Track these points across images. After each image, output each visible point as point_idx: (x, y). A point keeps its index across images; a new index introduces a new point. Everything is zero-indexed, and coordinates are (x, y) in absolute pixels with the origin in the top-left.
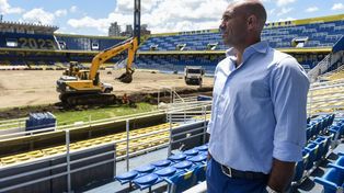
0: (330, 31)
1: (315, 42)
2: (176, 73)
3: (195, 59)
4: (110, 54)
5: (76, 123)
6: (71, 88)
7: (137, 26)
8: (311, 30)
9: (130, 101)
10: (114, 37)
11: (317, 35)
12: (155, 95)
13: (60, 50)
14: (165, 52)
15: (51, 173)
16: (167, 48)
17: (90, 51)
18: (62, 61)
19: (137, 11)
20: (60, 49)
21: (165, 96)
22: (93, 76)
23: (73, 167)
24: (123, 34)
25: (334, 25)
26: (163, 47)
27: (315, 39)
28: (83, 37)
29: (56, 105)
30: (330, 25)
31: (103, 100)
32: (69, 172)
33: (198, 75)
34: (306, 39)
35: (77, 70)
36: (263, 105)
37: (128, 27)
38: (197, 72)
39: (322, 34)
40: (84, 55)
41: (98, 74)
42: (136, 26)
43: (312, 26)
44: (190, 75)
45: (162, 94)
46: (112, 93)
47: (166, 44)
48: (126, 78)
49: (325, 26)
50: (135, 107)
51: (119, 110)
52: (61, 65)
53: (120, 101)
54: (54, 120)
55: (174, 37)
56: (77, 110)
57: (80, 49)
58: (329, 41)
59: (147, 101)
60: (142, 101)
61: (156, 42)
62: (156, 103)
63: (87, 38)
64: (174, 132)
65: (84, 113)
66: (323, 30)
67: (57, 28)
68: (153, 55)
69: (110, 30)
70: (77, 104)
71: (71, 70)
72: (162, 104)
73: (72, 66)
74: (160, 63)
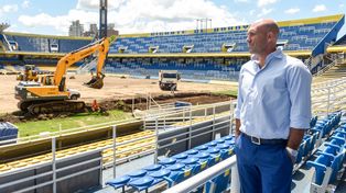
0: (310, 34)
1: (294, 46)
2: (148, 78)
3: (169, 63)
4: (78, 57)
5: (41, 134)
6: (32, 94)
7: (104, 25)
8: (291, 33)
9: (101, 109)
10: (76, 38)
11: (297, 38)
12: (129, 102)
13: (11, 52)
14: (136, 55)
15: (35, 182)
16: (138, 51)
17: (47, 53)
18: (14, 65)
19: (104, 9)
20: (11, 50)
21: (140, 102)
22: (58, 81)
23: (59, 175)
24: (87, 34)
25: (313, 28)
26: (134, 49)
27: (295, 42)
28: (40, 37)
29: (15, 114)
30: (309, 28)
31: (70, 107)
32: (55, 180)
33: (174, 80)
34: (285, 42)
35: (34, 75)
36: (282, 93)
37: (93, 26)
38: (173, 76)
39: (302, 37)
40: (40, 57)
41: (64, 79)
42: (101, 25)
43: (292, 29)
44: (165, 80)
45: (136, 101)
46: (79, 100)
47: (137, 46)
48: (96, 83)
49: (305, 29)
50: (107, 115)
51: (89, 119)
52: (13, 69)
53: (89, 108)
54: (16, 131)
55: (146, 39)
56: (40, 119)
57: (36, 50)
58: (308, 44)
59: (121, 108)
60: (115, 108)
61: (125, 44)
62: (130, 110)
63: (44, 37)
64: (160, 137)
65: (49, 122)
66: (303, 33)
67: (7, 26)
68: (122, 58)
69: (71, 29)
70: (40, 112)
71: (27, 75)
72: (137, 111)
73: (27, 70)
74: (130, 66)
